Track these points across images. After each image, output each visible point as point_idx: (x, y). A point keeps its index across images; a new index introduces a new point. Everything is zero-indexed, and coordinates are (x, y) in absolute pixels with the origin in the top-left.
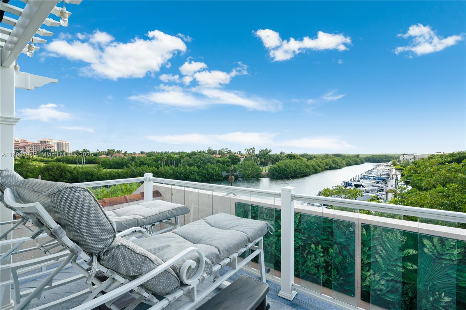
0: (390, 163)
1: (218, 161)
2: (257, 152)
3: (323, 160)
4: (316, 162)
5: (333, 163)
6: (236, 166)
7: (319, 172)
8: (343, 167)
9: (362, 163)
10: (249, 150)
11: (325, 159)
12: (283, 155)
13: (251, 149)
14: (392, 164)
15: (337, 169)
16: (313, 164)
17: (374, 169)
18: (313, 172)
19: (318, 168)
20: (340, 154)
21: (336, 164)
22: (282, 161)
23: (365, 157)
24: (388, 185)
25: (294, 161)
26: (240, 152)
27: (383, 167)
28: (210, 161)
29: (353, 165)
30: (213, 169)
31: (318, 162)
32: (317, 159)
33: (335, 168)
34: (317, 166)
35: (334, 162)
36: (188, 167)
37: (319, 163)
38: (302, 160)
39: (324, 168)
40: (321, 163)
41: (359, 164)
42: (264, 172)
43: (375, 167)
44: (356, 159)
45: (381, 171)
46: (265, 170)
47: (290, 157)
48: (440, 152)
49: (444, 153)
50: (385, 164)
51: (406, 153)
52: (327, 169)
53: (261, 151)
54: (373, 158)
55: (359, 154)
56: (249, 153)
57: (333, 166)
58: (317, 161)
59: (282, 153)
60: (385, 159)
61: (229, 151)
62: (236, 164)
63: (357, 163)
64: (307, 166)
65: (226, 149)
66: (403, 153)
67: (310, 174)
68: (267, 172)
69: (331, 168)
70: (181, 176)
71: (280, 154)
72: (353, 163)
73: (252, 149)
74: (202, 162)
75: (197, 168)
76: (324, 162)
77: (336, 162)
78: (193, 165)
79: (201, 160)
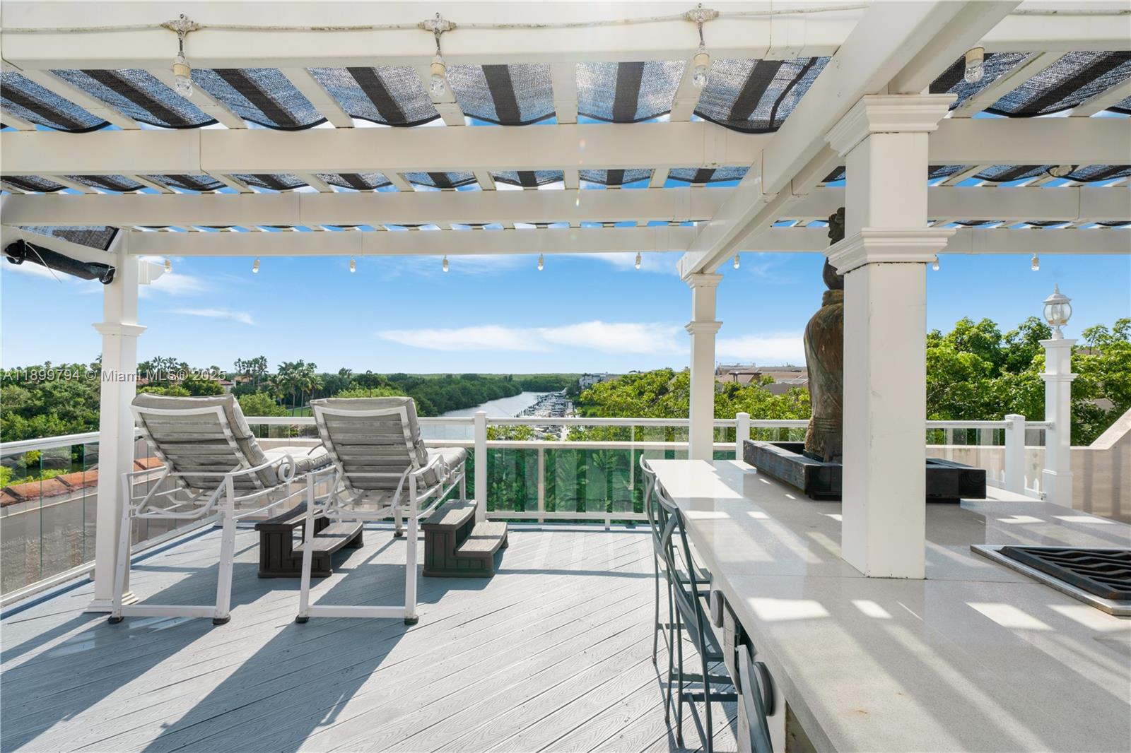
0: (564, 392)
2: (272, 369)
3: (441, 387)
4: (426, 394)
5: (462, 393)
9: (518, 393)
10: (250, 364)
11: (445, 385)
12: (346, 377)
13: (256, 361)
14: (567, 394)
15: (472, 406)
17: (538, 404)
19: (432, 405)
20: (476, 375)
21: (471, 396)
23: (523, 379)
24: (561, 434)
26: (216, 368)
27: (554, 400)
29: (501, 397)
31: (431, 394)
32: (429, 386)
33: (467, 406)
34: (429, 402)
35: (465, 391)
37: (434, 396)
41: (512, 396)
43: (540, 400)
44: (506, 384)
45: (550, 408)
47: (366, 382)
48: (635, 371)
49: (639, 372)
50: (557, 394)
51: (588, 373)
53: (284, 366)
54: (536, 382)
55: (511, 376)
56: (248, 371)
58: (429, 390)
59: (343, 372)
60: (555, 385)
61: (181, 365)
63: (508, 394)
65: (171, 360)
66: (583, 373)
69: (459, 406)
71: (340, 373)
73: (260, 362)
74: (82, 400)
75: (61, 419)
76: (444, 393)
77: (469, 392)
78: (43, 410)
79: (79, 395)
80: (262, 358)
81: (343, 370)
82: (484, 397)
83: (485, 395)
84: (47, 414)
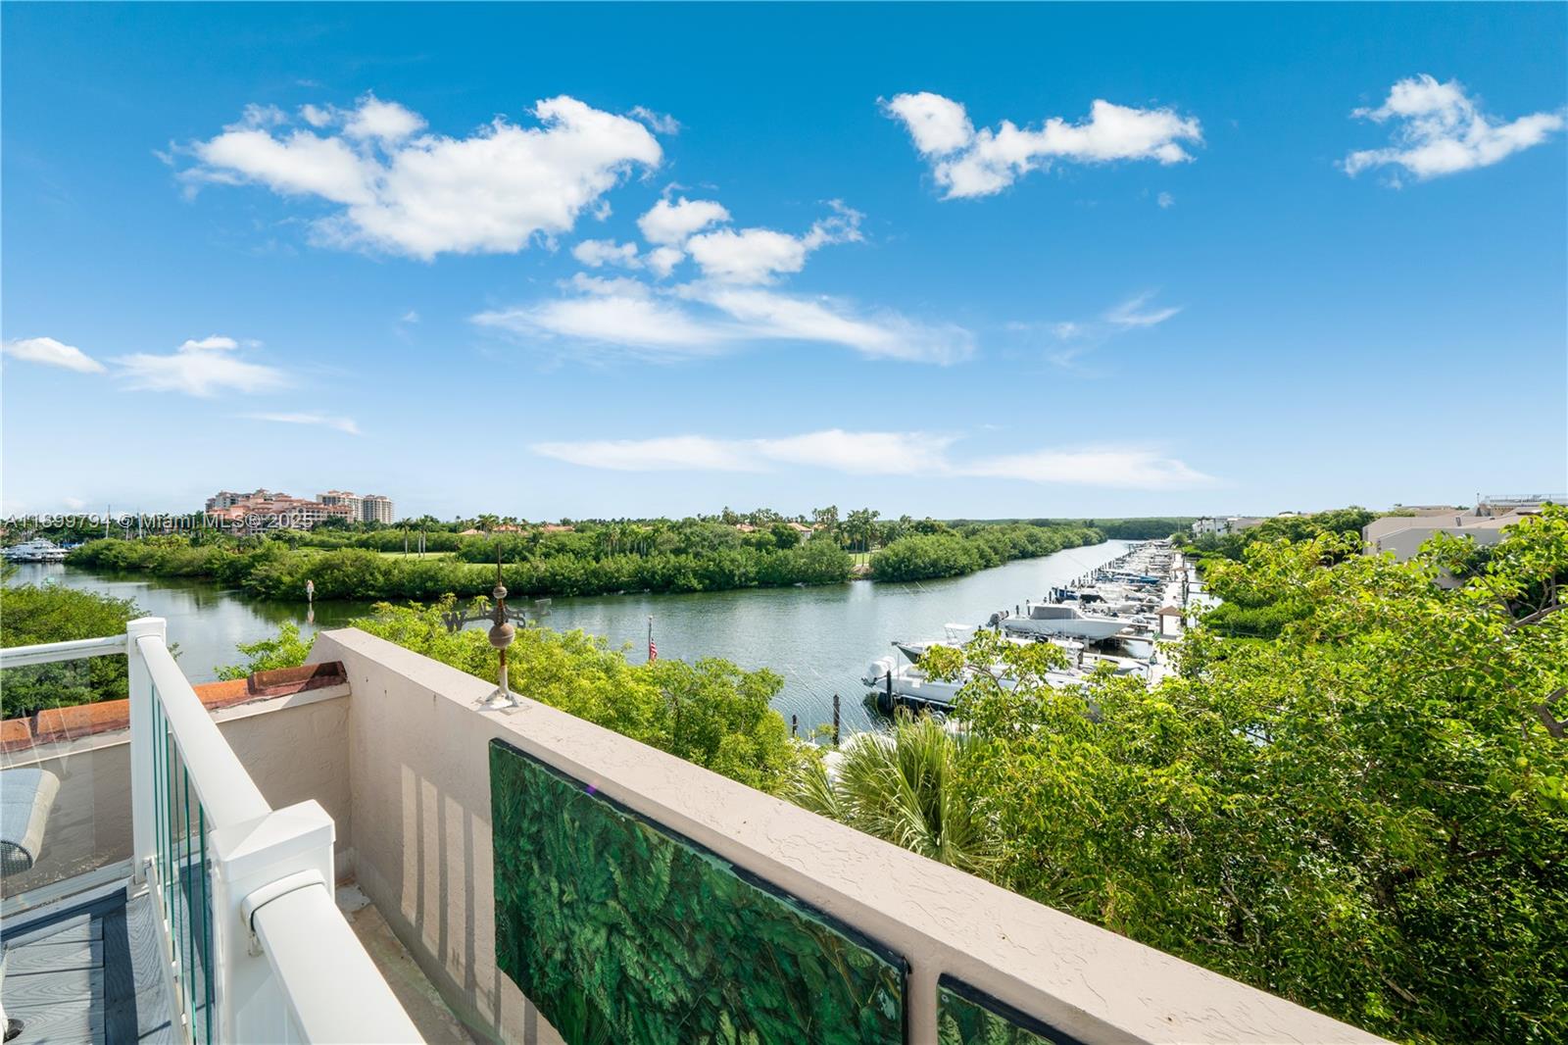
0: (1170, 540)
1: (747, 542)
2: (842, 517)
3: (1004, 535)
4: (987, 541)
5: (1029, 542)
6: (789, 553)
7: (996, 566)
8: (1053, 551)
9: (1101, 541)
10: (824, 513)
11: (1009, 531)
12: (907, 523)
13: (828, 511)
14: (1175, 543)
15: (1039, 556)
16: (979, 545)
17: (1129, 555)
18: (979, 565)
19: (993, 554)
20: (1047, 520)
21: (1037, 544)
22: (903, 540)
23: (1109, 524)
24: (1164, 595)
25: (931, 538)
26: (802, 517)
27: (1153, 550)
28: (723, 540)
29: (1079, 546)
30: (733, 561)
31: (992, 541)
32: (990, 532)
33: (1033, 555)
34: (989, 550)
35: (1032, 539)
36: (672, 556)
37: (995, 544)
38: (953, 535)
39: (1007, 554)
40: (999, 542)
41: (1094, 544)
42: (858, 565)
43: (1132, 550)
44: (1085, 530)
45: (1148, 560)
46: (861, 562)
47: (923, 529)
48: (1291, 513)
49: (1299, 513)
50: (1158, 542)
51: (1207, 516)
52: (1015, 558)
53: (852, 514)
54: (1128, 528)
55: (1092, 520)
56: (823, 519)
57: (1031, 548)
58: (991, 537)
59: (904, 519)
60: (1156, 532)
61: (775, 514)
62: (790, 548)
63: (1087, 542)
64: (966, 551)
65: (768, 511)
66: (1201, 516)
67: (972, 571)
68: (867, 565)
69: (1025, 555)
70: (655, 579)
71: (901, 520)
72: (1077, 542)
73: (832, 511)
74: (706, 543)
75: (694, 558)
76: (1007, 540)
77: (1037, 541)
78: (684, 551)
79: (705, 540)
80: (834, 507)
81: (904, 516)
82: (1056, 546)
83: (1057, 543)
84: (687, 553)
